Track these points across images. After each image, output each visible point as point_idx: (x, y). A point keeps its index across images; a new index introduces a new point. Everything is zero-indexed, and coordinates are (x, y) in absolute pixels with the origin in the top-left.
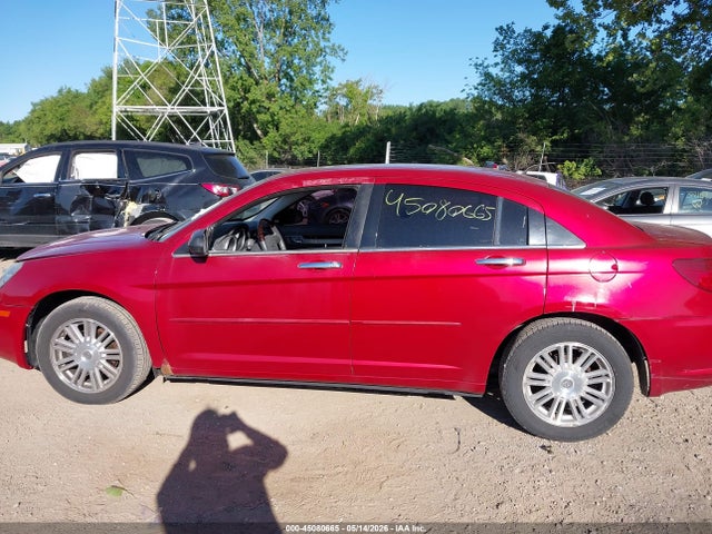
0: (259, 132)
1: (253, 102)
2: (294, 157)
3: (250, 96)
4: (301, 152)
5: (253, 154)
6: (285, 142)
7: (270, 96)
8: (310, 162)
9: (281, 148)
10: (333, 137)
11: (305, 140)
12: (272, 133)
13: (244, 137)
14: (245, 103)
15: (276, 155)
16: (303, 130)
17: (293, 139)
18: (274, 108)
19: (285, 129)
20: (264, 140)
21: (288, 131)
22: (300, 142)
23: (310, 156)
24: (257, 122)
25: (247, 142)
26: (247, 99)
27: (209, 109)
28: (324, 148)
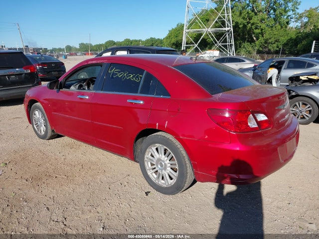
0: (255, 38)
1: (253, 24)
2: (269, 50)
3: (252, 21)
4: (273, 47)
5: (250, 49)
6: (266, 43)
7: (262, 20)
8: (277, 52)
9: (264, 45)
10: (291, 39)
11: (276, 41)
12: (261, 39)
13: (248, 41)
14: (249, 25)
15: (261, 49)
16: (275, 36)
17: (270, 41)
18: (263, 26)
19: (266, 36)
20: (257, 42)
21: (268, 37)
22: (273, 42)
23: (278, 49)
24: (254, 34)
25: (249, 43)
26: (250, 23)
27: (227, 29)
28: (285, 45)
